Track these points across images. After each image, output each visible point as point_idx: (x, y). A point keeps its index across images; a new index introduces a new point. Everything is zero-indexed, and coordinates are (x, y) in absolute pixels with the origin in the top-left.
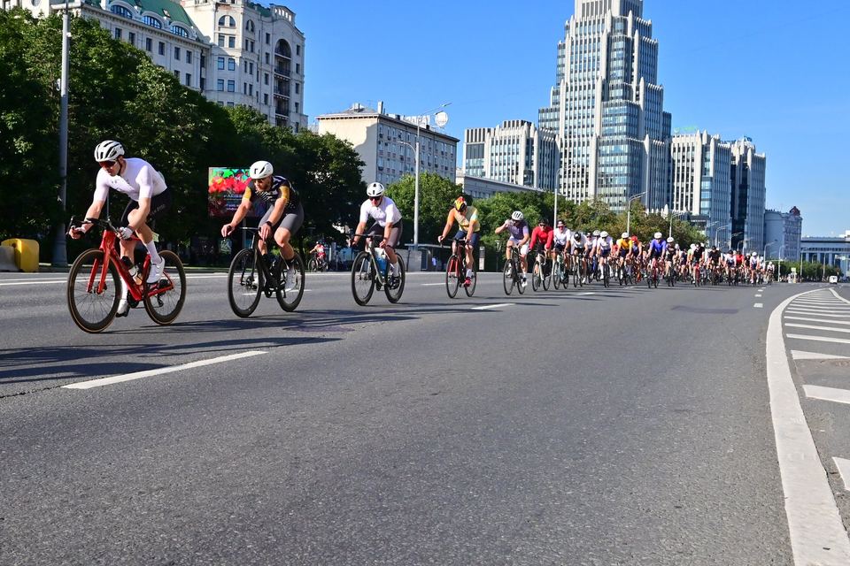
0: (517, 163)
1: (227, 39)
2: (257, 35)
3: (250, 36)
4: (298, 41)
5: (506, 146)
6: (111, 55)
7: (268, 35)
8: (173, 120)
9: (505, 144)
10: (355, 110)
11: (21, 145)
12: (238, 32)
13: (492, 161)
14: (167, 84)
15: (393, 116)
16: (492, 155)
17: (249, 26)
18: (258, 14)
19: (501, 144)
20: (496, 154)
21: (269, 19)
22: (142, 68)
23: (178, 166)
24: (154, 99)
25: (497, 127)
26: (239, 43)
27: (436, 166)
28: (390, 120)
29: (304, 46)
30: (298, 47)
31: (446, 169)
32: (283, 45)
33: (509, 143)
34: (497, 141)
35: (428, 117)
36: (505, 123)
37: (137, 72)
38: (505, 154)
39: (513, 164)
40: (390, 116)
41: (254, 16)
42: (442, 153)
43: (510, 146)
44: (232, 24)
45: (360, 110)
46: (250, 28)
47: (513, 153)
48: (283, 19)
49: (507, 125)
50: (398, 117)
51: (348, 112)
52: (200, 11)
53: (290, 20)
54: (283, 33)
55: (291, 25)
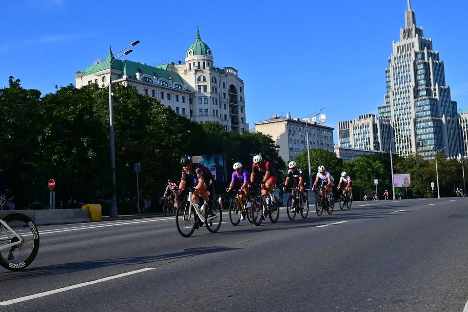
0: (369, 138)
1: (202, 88)
2: (218, 84)
3: (214, 85)
4: (240, 85)
5: (362, 129)
6: (139, 102)
7: (224, 83)
8: (171, 133)
9: (361, 128)
10: (275, 118)
11: (91, 154)
12: (208, 83)
13: (354, 138)
14: (166, 114)
15: (297, 120)
16: (354, 135)
17: (213, 80)
18: (218, 73)
19: (359, 128)
20: (357, 134)
21: (224, 75)
22: (153, 107)
23: (176, 157)
24: (160, 123)
25: (356, 120)
26: (209, 89)
27: (322, 144)
28: (295, 122)
29: (243, 87)
30: (241, 88)
32: (232, 88)
33: (363, 128)
34: (356, 127)
35: (315, 118)
36: (360, 116)
37: (151, 110)
38: (361, 134)
39: (367, 139)
40: (294, 119)
41: (216, 74)
42: (325, 136)
43: (364, 129)
44: (205, 80)
45: (277, 118)
47: (366, 133)
48: (232, 74)
49: (361, 118)
50: (299, 119)
51: (271, 119)
52: (188, 75)
53: (235, 74)
54: (232, 81)
55: (236, 77)
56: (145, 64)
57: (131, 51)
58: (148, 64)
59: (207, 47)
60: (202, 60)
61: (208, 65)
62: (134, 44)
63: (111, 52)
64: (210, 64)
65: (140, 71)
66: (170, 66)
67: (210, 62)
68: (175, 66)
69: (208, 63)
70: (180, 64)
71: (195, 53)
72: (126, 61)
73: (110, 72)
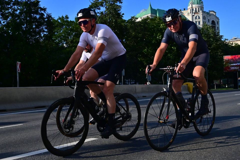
1: (198, 22)
2: (206, 20)
3: (204, 20)
4: (217, 20)
7: (209, 20)
10: (234, 39)
12: (201, 20)
17: (204, 18)
21: (209, 15)
26: (201, 23)
29: (219, 21)
30: (217, 22)
32: (213, 22)
41: (205, 15)
44: (199, 18)
45: (236, 39)
46: (204, 19)
48: (213, 14)
51: (232, 40)
52: (189, 16)
53: (215, 14)
54: (213, 18)
55: (215, 16)
60: (198, 7)
61: (201, 10)
63: (150, 5)
64: (202, 9)
67: (202, 8)
68: (182, 11)
69: (201, 8)
70: (184, 10)
71: (194, 3)
72: (158, 9)
73: (150, 15)
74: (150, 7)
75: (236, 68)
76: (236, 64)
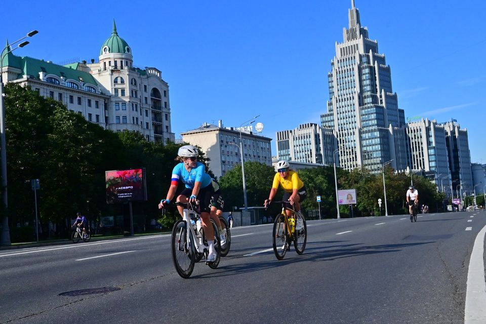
0: (311, 150)
1: (120, 91)
2: (138, 87)
3: (134, 88)
4: (165, 89)
5: (303, 140)
6: (39, 106)
7: (145, 86)
8: (78, 142)
9: (302, 139)
10: (205, 127)
12: (127, 86)
13: (295, 150)
14: (73, 121)
15: (230, 129)
16: (294, 146)
17: (133, 82)
18: (138, 74)
19: (299, 139)
20: (297, 146)
21: (146, 76)
22: (57, 112)
23: (83, 172)
24: (65, 131)
25: (296, 129)
26: (127, 93)
27: (259, 157)
28: (227, 131)
29: (168, 91)
30: (165, 92)
31: (265, 158)
32: (155, 92)
33: (304, 138)
34: (296, 138)
35: (251, 127)
36: (300, 126)
37: (54, 115)
38: (302, 145)
39: (308, 151)
40: (227, 128)
41: (136, 76)
42: (262, 148)
43: (305, 140)
44: (123, 82)
45: (208, 127)
46: (134, 84)
47: (307, 144)
48: (154, 75)
49: (302, 127)
50: (232, 128)
51: (200, 128)
52: (102, 76)
53: (158, 76)
54: (155, 84)
55: (160, 79)
56: (51, 63)
57: (27, 43)
58: (53, 63)
59: (125, 44)
60: (119, 58)
61: (127, 65)
62: (31, 35)
63: (8, 47)
64: (129, 64)
65: (43, 70)
66: (81, 65)
67: (128, 61)
68: (88, 65)
69: (127, 62)
70: (93, 63)
71: (111, 50)
72: (27, 58)
73: (7, 70)
74: (6, 51)
75: (126, 195)
76: (127, 188)
